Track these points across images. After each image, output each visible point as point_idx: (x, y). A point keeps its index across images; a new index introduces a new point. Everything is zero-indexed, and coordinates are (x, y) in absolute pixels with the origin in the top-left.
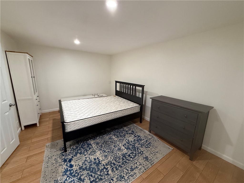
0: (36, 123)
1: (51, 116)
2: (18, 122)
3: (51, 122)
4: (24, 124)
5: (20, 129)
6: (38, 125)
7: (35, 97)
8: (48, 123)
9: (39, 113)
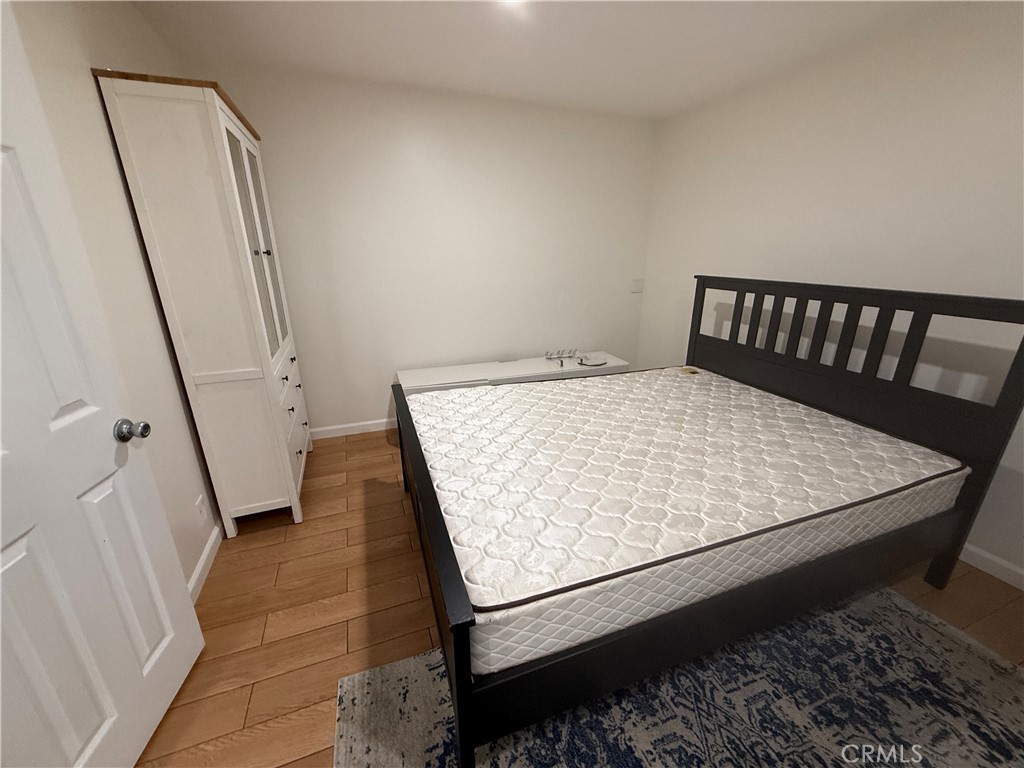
0: (290, 508)
1: (356, 460)
2: (203, 502)
3: (358, 497)
4: (232, 509)
5: (216, 531)
6: (298, 517)
7: (278, 365)
8: (340, 506)
9: (300, 452)
